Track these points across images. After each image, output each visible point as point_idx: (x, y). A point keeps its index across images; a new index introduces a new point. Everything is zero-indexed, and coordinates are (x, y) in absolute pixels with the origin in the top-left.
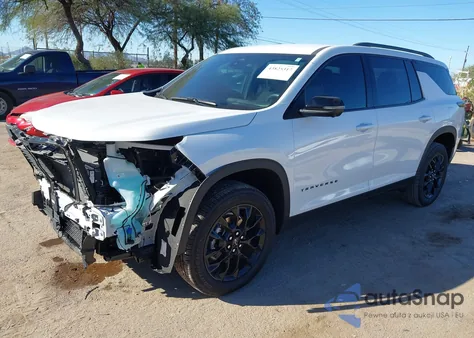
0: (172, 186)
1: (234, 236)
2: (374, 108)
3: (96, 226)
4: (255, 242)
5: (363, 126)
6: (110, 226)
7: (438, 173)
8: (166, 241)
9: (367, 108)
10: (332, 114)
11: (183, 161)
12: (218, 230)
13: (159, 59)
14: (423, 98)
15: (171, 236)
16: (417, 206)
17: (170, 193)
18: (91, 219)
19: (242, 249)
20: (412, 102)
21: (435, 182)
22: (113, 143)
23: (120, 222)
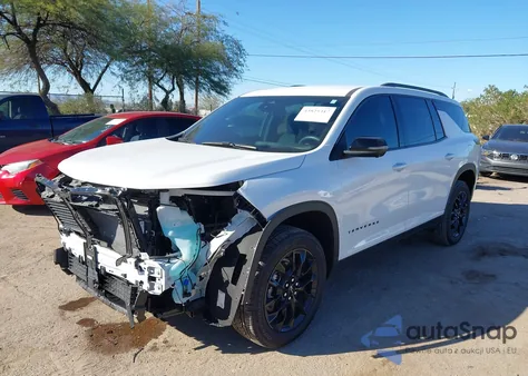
0: (230, 233)
1: (290, 283)
2: (406, 147)
3: (151, 279)
4: (309, 288)
5: (398, 166)
6: (168, 279)
7: (462, 212)
8: (225, 291)
9: (399, 148)
10: (376, 155)
11: (245, 205)
12: (275, 277)
13: (138, 102)
14: (445, 136)
15: (231, 285)
16: (445, 245)
17: (228, 240)
18: (146, 273)
19: (297, 297)
20: (437, 141)
21: (460, 219)
22: (167, 190)
23: (177, 274)
